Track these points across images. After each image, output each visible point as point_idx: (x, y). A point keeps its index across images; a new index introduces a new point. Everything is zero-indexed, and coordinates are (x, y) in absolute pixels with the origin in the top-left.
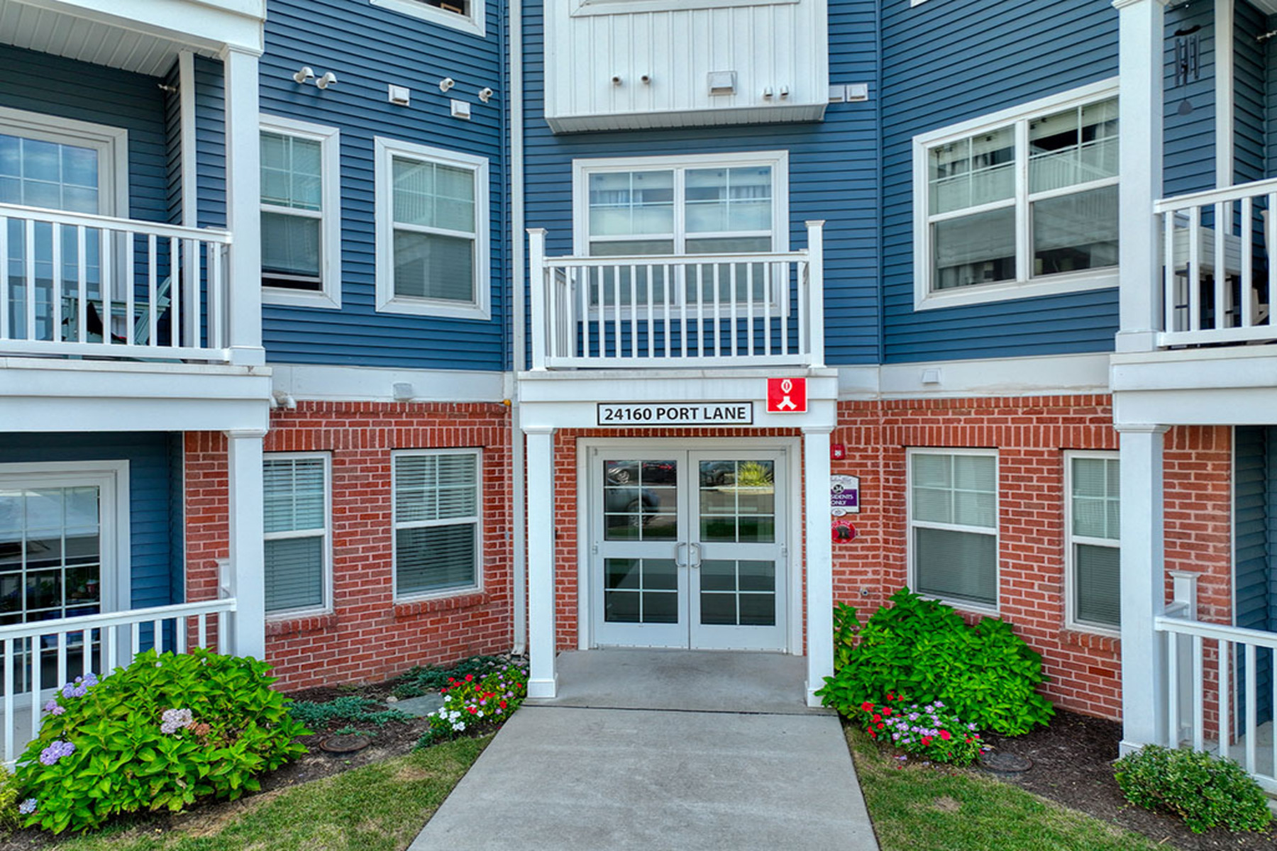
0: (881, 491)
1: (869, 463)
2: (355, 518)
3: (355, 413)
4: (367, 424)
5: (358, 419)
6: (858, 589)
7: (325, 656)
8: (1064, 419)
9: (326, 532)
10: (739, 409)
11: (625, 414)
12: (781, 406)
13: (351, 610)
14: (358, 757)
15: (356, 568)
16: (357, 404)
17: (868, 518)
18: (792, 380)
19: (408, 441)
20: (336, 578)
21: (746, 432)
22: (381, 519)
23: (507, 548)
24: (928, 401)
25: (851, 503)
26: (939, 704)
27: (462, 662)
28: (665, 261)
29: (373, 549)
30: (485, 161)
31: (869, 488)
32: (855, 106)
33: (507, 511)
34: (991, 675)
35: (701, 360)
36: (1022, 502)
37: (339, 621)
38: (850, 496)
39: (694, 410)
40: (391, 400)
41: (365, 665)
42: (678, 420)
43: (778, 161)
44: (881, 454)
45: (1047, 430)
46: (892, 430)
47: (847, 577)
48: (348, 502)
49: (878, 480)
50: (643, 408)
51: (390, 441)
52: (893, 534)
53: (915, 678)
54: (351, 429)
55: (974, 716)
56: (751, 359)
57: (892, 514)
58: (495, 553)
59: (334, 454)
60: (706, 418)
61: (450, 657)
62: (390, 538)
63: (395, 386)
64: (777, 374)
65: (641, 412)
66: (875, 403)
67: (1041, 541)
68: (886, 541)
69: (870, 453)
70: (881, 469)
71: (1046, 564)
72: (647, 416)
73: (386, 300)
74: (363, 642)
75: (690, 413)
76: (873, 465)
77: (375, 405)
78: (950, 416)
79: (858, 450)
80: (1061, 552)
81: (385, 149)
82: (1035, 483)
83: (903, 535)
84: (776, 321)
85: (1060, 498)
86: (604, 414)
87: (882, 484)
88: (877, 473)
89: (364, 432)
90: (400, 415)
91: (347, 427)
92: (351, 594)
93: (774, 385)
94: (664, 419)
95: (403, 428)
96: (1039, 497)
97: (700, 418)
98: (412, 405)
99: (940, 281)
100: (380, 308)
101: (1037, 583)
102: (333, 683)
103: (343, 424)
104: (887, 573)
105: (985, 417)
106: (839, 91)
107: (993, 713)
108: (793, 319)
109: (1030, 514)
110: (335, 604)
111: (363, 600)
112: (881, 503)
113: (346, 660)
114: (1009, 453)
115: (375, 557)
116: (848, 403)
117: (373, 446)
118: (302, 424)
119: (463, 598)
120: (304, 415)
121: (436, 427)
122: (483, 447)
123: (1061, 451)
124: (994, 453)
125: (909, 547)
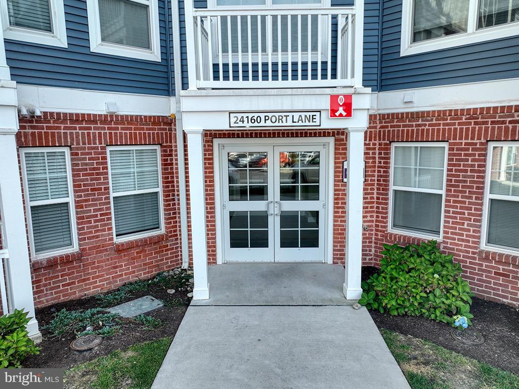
1: (371, 152)
2: (88, 190)
3: (82, 121)
4: (90, 128)
5: (84, 125)
7: (76, 277)
8: (492, 122)
9: (71, 200)
10: (313, 116)
11: (246, 120)
12: (337, 114)
13: (90, 248)
15: (90, 222)
16: (83, 115)
17: (369, 185)
18: (344, 96)
19: (116, 140)
20: (79, 229)
22: (103, 191)
23: (177, 206)
24: (407, 113)
29: (100, 210)
31: (370, 167)
33: (175, 184)
36: (461, 174)
37: (82, 255)
39: (287, 117)
40: (104, 113)
41: (100, 281)
42: (277, 124)
44: (377, 147)
45: (480, 129)
46: (384, 132)
48: (82, 180)
49: (375, 162)
50: (256, 115)
51: (105, 140)
52: (382, 194)
54: (80, 132)
57: (382, 182)
58: (170, 210)
59: (71, 149)
60: (293, 122)
62: (109, 203)
63: (106, 103)
65: (255, 118)
66: (375, 116)
67: (471, 197)
68: (378, 198)
69: (371, 146)
70: (377, 156)
71: (473, 211)
72: (259, 121)
73: (96, 43)
74: (98, 267)
77: (95, 116)
78: (420, 122)
80: (482, 204)
83: (387, 194)
87: (377, 165)
88: (374, 158)
89: (89, 134)
90: (110, 123)
91: (78, 131)
92: (89, 238)
93: (334, 99)
94: (269, 123)
95: (113, 132)
96: (472, 171)
98: (117, 116)
100: (93, 49)
101: (466, 223)
105: (441, 122)
110: (80, 245)
111: (95, 242)
112: (376, 176)
113: (89, 279)
114: (455, 144)
115: (101, 215)
117: (95, 143)
118: (48, 128)
119: (154, 237)
120: (49, 122)
121: (133, 131)
122: (161, 145)
123: (488, 142)
124: (446, 145)
125: (390, 201)
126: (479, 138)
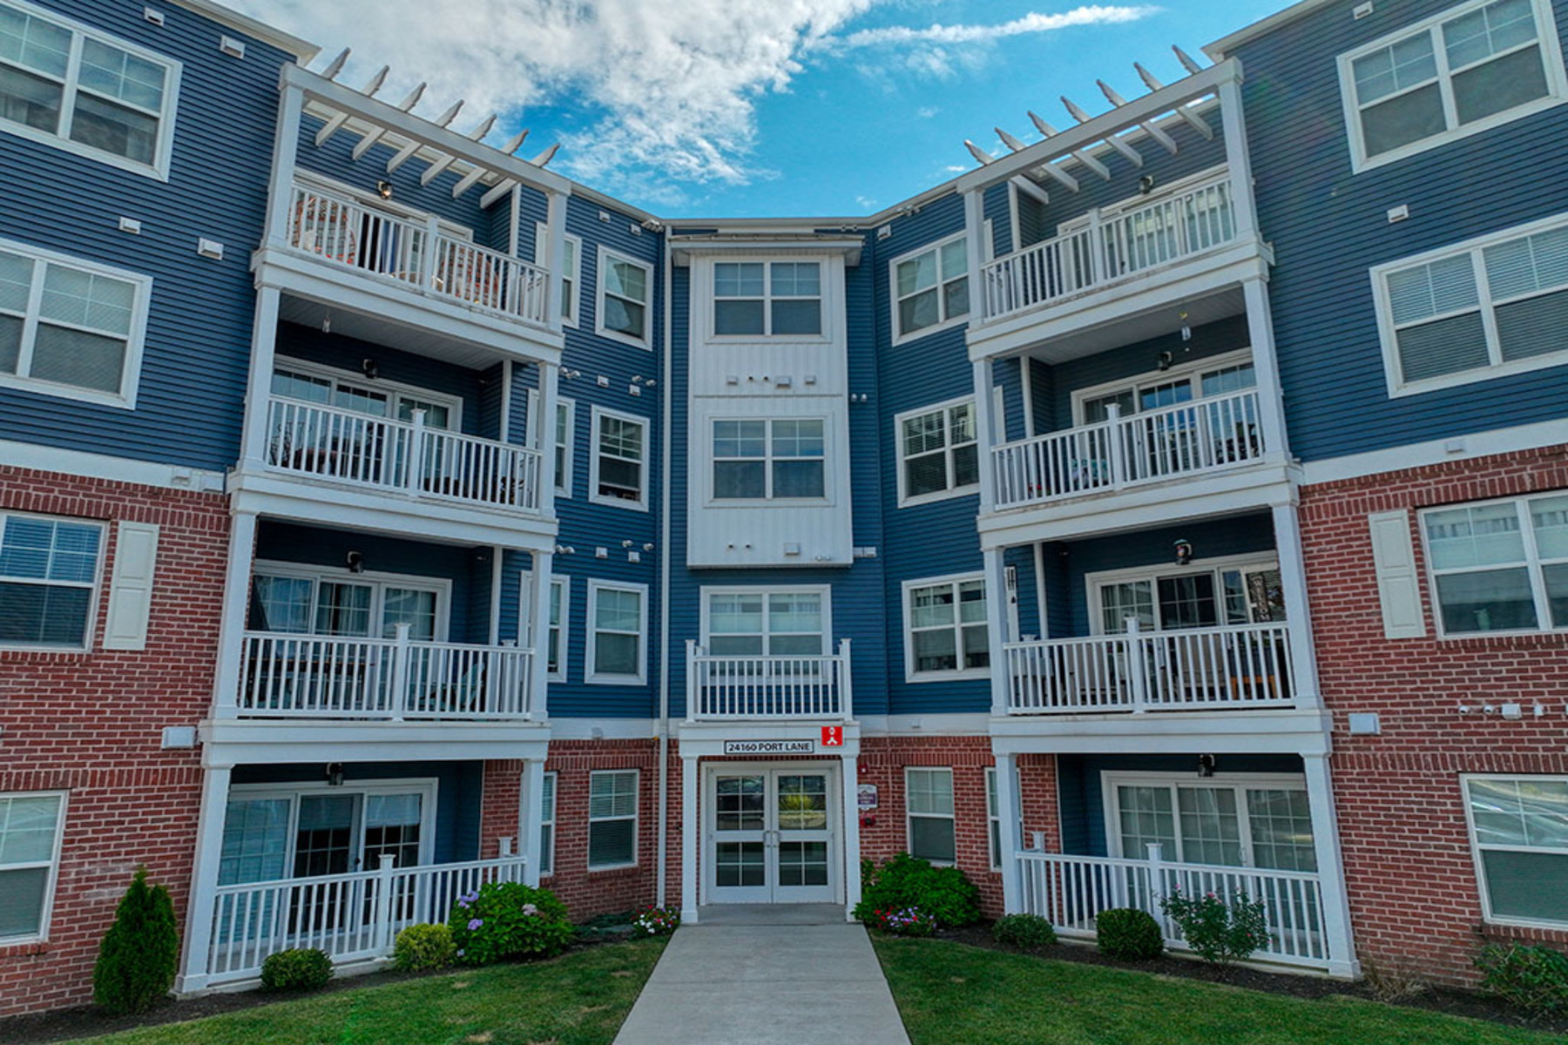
0: (891, 794)
1: (883, 776)
2: (568, 814)
3: (572, 747)
4: (579, 754)
5: (573, 751)
6: (878, 858)
8: (983, 749)
9: (552, 822)
11: (741, 748)
12: (829, 743)
13: (565, 874)
14: (602, 945)
15: (568, 846)
16: (573, 742)
18: (835, 728)
19: (600, 765)
20: (558, 853)
21: (808, 758)
22: (582, 815)
23: (654, 836)
24: (914, 738)
25: (872, 802)
26: (915, 907)
29: (578, 834)
30: (646, 586)
31: (883, 792)
32: (869, 559)
33: (654, 811)
35: (784, 716)
36: (965, 798)
37: (559, 880)
38: (871, 798)
39: (780, 745)
40: (592, 739)
42: (771, 751)
43: (825, 591)
44: (890, 771)
45: (975, 755)
46: (895, 756)
47: (871, 850)
48: (566, 804)
49: (889, 787)
50: (751, 744)
51: (590, 765)
52: (897, 822)
56: (812, 715)
57: (896, 809)
58: (646, 840)
59: (559, 772)
60: (787, 750)
62: (587, 828)
63: (593, 730)
64: (826, 724)
65: (750, 746)
66: (885, 739)
67: (974, 820)
68: (894, 826)
70: (890, 781)
71: (977, 834)
72: (754, 749)
73: (591, 676)
74: (570, 895)
75: (778, 747)
76: (885, 778)
77: (584, 742)
78: (927, 747)
79: (875, 768)
80: (986, 826)
81: (594, 585)
82: (970, 786)
83: (904, 822)
84: (825, 687)
85: (984, 794)
86: (729, 748)
87: (891, 790)
88: (888, 783)
89: (577, 759)
90: (596, 748)
91: (568, 756)
92: (566, 862)
93: (825, 731)
94: (763, 750)
95: (597, 756)
96: (973, 794)
97: (784, 750)
98: (602, 742)
99: (921, 665)
100: (587, 681)
101: (974, 846)
103: (565, 755)
104: (895, 847)
105: (944, 748)
106: (860, 552)
107: (943, 911)
108: (835, 686)
109: (969, 805)
110: (555, 869)
111: (571, 868)
112: (891, 802)
114: (957, 769)
115: (578, 840)
116: (870, 739)
117: (581, 768)
123: (983, 767)
124: (950, 769)
125: (908, 830)
126: (976, 764)
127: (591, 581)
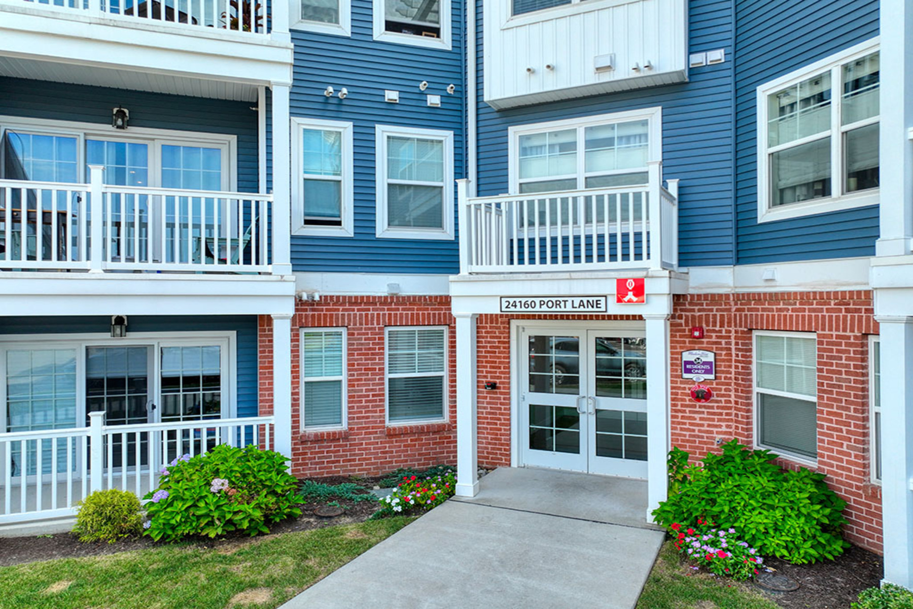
0: (733, 364)
1: (723, 341)
2: (361, 369)
3: (361, 303)
4: (369, 310)
5: (363, 307)
6: (714, 438)
7: (341, 456)
8: (866, 310)
9: (344, 378)
10: (597, 301)
11: (518, 304)
12: (626, 299)
13: (358, 429)
14: (334, 521)
15: (361, 402)
16: (362, 297)
17: (723, 384)
18: (634, 280)
19: (396, 321)
20: (349, 408)
21: (603, 318)
22: (377, 371)
24: (765, 294)
25: (708, 372)
26: (732, 531)
27: (431, 468)
28: (569, 195)
29: (372, 390)
30: (450, 134)
31: (724, 360)
32: (715, 67)
34: (778, 514)
35: (572, 266)
36: (834, 376)
37: (351, 435)
38: (708, 367)
39: (565, 301)
40: (386, 294)
41: (367, 464)
42: (554, 309)
44: (733, 335)
45: (853, 318)
46: (740, 316)
47: (705, 428)
48: (357, 360)
49: (730, 355)
50: (530, 300)
51: (384, 321)
52: (741, 397)
53: (716, 509)
54: (358, 313)
55: (759, 544)
57: (740, 382)
59: (348, 329)
60: (573, 307)
61: (424, 464)
62: (383, 384)
63: (388, 285)
64: (623, 275)
65: (529, 303)
66: (727, 296)
67: (848, 409)
68: (736, 403)
69: (724, 334)
70: (733, 347)
71: (852, 428)
72: (533, 305)
73: (383, 229)
74: (365, 449)
75: (562, 304)
76: (726, 343)
77: (374, 298)
78: (781, 306)
79: (714, 331)
81: (382, 132)
82: (843, 361)
83: (749, 398)
85: (864, 375)
86: (504, 304)
87: (734, 358)
88: (730, 349)
89: (367, 315)
90: (391, 304)
91: (356, 312)
92: (358, 418)
93: (621, 283)
94: (544, 308)
95: (393, 313)
96: (847, 373)
97: (569, 308)
98: (398, 298)
99: (780, 197)
100: (378, 235)
101: (845, 443)
102: (347, 474)
103: (353, 310)
104: (737, 428)
105: (806, 307)
106: (698, 58)
107: (775, 544)
109: (840, 387)
110: (349, 424)
111: (366, 423)
112: (733, 373)
113: (354, 460)
114: (824, 336)
115: (373, 395)
116: (706, 295)
117: (372, 324)
118: (327, 310)
119: (433, 425)
120: (329, 304)
121: (415, 312)
122: (449, 325)
123: (866, 335)
124: (814, 336)
125: (754, 408)
126: (852, 331)
127: (379, 128)
